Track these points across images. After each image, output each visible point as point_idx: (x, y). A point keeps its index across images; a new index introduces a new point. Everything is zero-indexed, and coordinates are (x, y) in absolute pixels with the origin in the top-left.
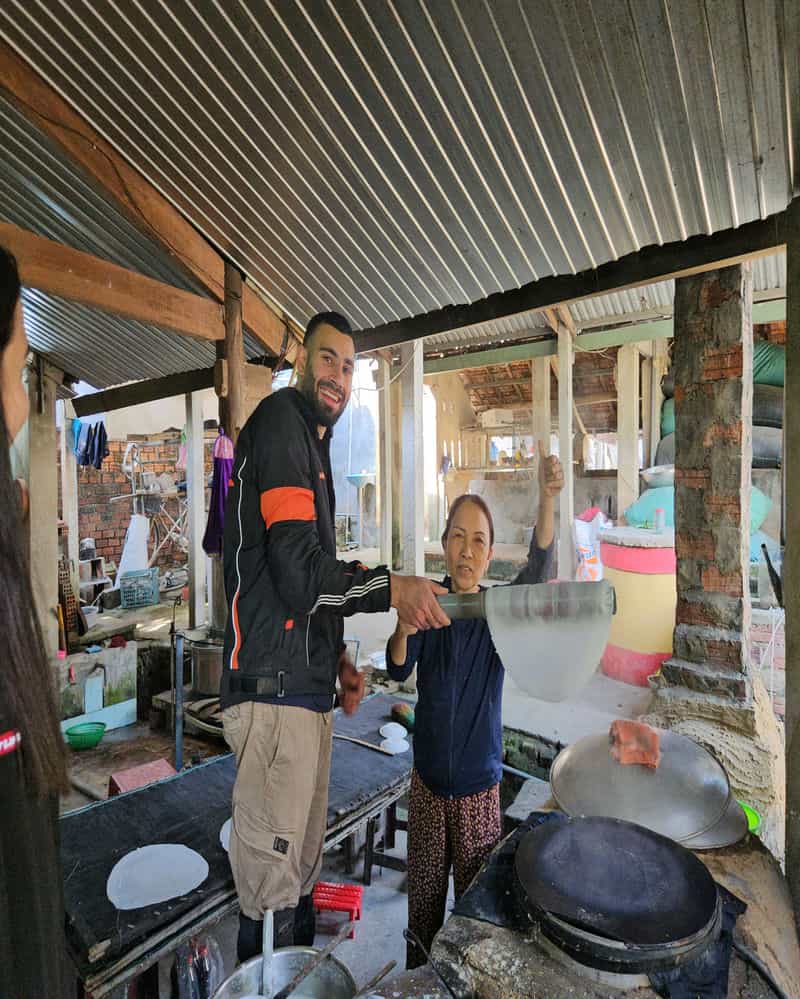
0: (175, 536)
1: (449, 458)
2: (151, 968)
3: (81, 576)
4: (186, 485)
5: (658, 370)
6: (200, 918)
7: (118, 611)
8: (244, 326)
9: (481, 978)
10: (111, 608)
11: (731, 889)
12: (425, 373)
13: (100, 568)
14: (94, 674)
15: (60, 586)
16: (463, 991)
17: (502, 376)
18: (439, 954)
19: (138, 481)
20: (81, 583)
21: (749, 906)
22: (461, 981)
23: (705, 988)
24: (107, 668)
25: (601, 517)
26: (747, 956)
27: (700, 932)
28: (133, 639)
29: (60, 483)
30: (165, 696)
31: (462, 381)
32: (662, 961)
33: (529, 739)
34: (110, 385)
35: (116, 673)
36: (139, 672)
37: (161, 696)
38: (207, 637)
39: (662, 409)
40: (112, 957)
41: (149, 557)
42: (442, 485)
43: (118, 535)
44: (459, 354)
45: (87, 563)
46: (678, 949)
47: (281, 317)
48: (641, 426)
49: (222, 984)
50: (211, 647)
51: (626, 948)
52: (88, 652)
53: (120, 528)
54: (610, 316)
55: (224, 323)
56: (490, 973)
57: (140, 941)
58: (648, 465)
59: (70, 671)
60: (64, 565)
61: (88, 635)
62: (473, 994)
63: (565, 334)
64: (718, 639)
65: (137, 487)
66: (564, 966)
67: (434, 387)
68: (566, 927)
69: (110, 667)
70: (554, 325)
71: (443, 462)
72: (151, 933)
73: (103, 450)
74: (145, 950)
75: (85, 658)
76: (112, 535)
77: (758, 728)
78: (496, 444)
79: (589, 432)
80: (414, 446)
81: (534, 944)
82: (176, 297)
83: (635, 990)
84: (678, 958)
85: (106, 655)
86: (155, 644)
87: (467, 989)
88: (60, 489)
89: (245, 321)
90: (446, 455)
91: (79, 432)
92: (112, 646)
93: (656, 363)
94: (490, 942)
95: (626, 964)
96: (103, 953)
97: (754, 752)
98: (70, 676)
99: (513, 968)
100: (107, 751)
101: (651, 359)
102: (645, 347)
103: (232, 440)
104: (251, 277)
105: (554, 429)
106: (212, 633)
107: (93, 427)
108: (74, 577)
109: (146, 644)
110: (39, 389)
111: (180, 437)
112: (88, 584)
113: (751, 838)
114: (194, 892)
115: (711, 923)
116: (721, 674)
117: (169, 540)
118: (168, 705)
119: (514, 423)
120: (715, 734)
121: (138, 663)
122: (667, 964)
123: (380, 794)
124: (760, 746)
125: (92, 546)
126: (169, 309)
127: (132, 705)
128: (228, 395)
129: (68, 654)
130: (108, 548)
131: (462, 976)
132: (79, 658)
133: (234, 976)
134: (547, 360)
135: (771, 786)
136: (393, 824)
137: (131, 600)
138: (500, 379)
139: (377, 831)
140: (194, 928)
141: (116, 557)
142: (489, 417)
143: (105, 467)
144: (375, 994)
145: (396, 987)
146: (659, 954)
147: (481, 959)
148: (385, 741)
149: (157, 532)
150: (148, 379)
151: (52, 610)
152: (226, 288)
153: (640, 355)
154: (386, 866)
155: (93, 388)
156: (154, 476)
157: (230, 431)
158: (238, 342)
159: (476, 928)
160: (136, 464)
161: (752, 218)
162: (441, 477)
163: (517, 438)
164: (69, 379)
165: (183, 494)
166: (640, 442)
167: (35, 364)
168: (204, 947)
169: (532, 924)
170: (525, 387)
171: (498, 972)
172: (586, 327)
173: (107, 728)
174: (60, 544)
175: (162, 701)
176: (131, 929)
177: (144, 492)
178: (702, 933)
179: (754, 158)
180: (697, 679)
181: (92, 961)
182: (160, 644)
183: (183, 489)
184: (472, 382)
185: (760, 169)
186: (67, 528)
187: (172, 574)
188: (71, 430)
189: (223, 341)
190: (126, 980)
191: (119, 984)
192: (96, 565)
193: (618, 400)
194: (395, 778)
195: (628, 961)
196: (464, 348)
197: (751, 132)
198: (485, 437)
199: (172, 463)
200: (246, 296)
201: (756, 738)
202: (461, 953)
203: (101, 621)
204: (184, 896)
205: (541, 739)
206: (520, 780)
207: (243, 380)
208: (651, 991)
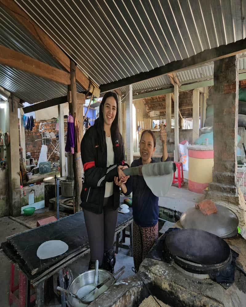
0: (55, 152)
1: (140, 127)
2: (51, 277)
3: (27, 164)
4: (58, 135)
5: (205, 97)
6: (66, 262)
7: (38, 174)
8: (77, 81)
9: (156, 277)
10: (36, 174)
11: (234, 250)
12: (133, 99)
13: (32, 161)
14: (31, 193)
15: (20, 166)
16: (150, 280)
17: (156, 100)
18: (142, 270)
19: (44, 135)
20: (27, 166)
21: (240, 255)
22: (149, 278)
23: (228, 278)
24: (35, 191)
25: (187, 143)
26: (240, 269)
27: (226, 261)
28: (43, 182)
29: (19, 136)
30: (54, 199)
31: (144, 102)
32: (214, 270)
33: (166, 210)
34: (34, 103)
35: (38, 192)
36: (45, 192)
37: (52, 199)
38: (66, 179)
39: (206, 110)
40: (39, 273)
41: (48, 158)
42: (137, 135)
43: (38, 151)
44: (142, 93)
45: (28, 160)
46: (219, 266)
47: (88, 78)
48: (200, 116)
49: (73, 281)
50: (68, 182)
51: (202, 266)
52: (29, 186)
53: (39, 149)
54: (191, 80)
55: (70, 79)
56: (158, 275)
57: (47, 268)
58: (202, 127)
59: (24, 191)
60: (21, 160)
61: (29, 181)
62: (153, 281)
63: (176, 86)
64: (227, 175)
65: (44, 137)
66: (182, 273)
67: (135, 104)
68: (183, 260)
69: (36, 190)
70: (173, 83)
71: (138, 128)
72: (51, 266)
73: (33, 125)
74: (49, 271)
75: (28, 188)
76: (36, 151)
77: (240, 202)
78: (154, 122)
79: (183, 118)
80: (130, 120)
81: (172, 266)
82: (55, 70)
83: (205, 279)
84: (219, 269)
85: (35, 187)
86: (50, 184)
87: (151, 280)
88: (20, 137)
89: (77, 79)
90: (139, 125)
91: (25, 119)
92: (36, 184)
93: (205, 95)
94: (158, 266)
95: (202, 271)
96: (36, 272)
97: (238, 210)
98: (24, 193)
99: (166, 273)
100: (35, 216)
101: (203, 94)
102: (201, 89)
103: (73, 117)
104: (79, 65)
105: (173, 117)
106: (68, 178)
107: (29, 118)
108: (25, 164)
109: (47, 184)
110: (12, 105)
111: (56, 120)
112: (29, 166)
113: (239, 235)
114: (64, 254)
115: (229, 258)
116: (228, 186)
117: (54, 153)
118: (55, 202)
119: (160, 115)
120: (226, 204)
121: (45, 190)
122: (215, 271)
123: (121, 225)
124: (241, 208)
125: (30, 155)
126: (53, 74)
127: (43, 202)
128: (72, 102)
129: (23, 186)
130: (35, 155)
131: (149, 276)
132: (27, 188)
133: (77, 278)
134: (171, 94)
135: (244, 220)
136: (125, 236)
137: (42, 171)
138: (155, 102)
139: (120, 237)
140: (64, 265)
141: (38, 158)
142: (152, 114)
143: (33, 130)
144: (122, 281)
145: (129, 279)
146: (213, 268)
147: (155, 271)
148: (122, 210)
149: (50, 150)
150: (46, 100)
151: (18, 173)
152: (71, 68)
153: (200, 92)
154: (122, 248)
155: (30, 104)
156: (49, 133)
157: (73, 114)
158: (75, 85)
159: (153, 261)
160: (43, 129)
161: (240, 39)
162: (137, 132)
163: (161, 120)
164: (22, 101)
165: (58, 138)
166: (200, 120)
167: (11, 96)
168: (67, 271)
169: (171, 260)
170: (163, 104)
171: (161, 275)
172: (183, 84)
173: (35, 209)
174: (20, 154)
175: (52, 201)
176: (45, 265)
177: (46, 138)
178: (226, 262)
179: (242, 18)
180: (221, 188)
181: (32, 274)
182: (51, 184)
183: (58, 137)
184: (147, 102)
185: (243, 21)
186: (22, 149)
187: (55, 163)
188: (22, 119)
189: (70, 85)
190: (44, 280)
191: (41, 282)
192: (31, 161)
193: (193, 107)
194: (126, 220)
195: (203, 270)
196: (145, 91)
197: (241, 9)
198: (151, 120)
199: (54, 129)
200: (77, 71)
201: (239, 206)
202: (149, 269)
203: (33, 177)
204: (61, 255)
205: (170, 209)
206: (164, 222)
207: (76, 98)
208: (210, 280)
